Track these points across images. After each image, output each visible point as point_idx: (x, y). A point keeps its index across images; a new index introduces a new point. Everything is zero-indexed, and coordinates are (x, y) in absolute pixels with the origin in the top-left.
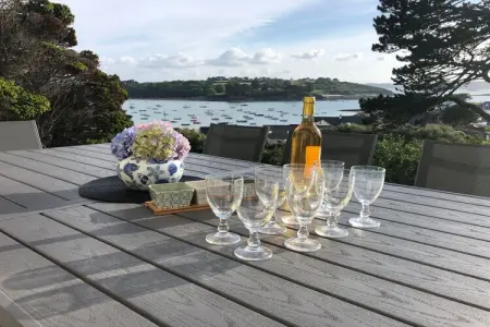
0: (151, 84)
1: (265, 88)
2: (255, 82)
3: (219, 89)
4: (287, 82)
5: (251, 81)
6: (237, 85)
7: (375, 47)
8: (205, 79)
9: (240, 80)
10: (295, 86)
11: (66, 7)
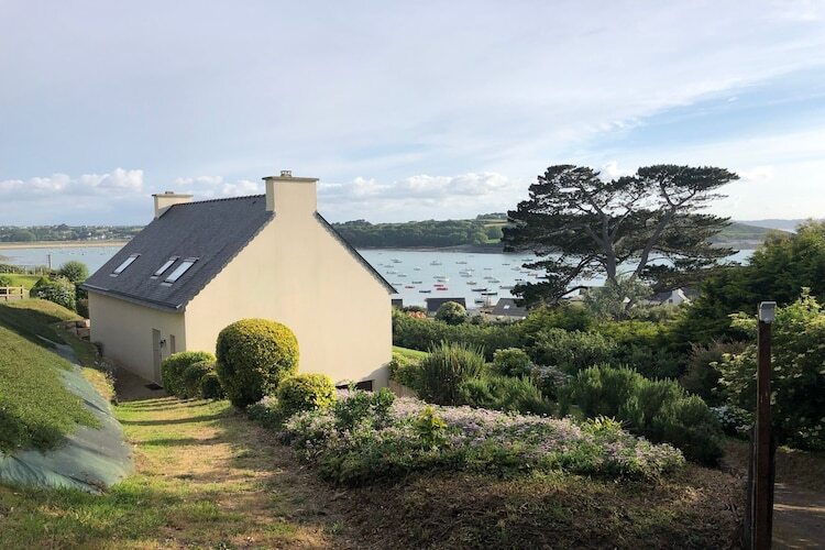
0: (390, 226)
3: (492, 234)
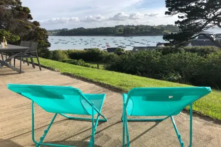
1: (141, 30)
2: (137, 27)
3: (120, 31)
4: (152, 27)
5: (135, 27)
6: (128, 29)
7: (166, 13)
8: (114, 26)
9: (130, 26)
10: (155, 29)
11: (27, 8)
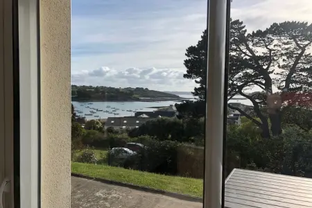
1: (103, 92)
2: (97, 89)
4: (117, 90)
5: (94, 88)
6: (85, 91)
7: (185, 76)
9: (87, 87)
10: (122, 92)
